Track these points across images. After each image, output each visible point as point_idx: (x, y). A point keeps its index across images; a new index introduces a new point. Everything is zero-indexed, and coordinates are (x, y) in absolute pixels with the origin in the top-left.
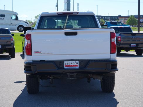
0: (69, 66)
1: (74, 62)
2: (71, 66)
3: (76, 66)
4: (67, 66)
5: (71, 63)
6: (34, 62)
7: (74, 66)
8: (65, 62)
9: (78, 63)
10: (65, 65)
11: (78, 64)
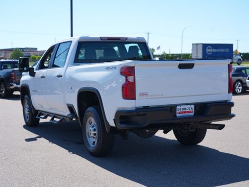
0: (182, 113)
1: (188, 106)
2: (185, 112)
3: (191, 112)
4: (180, 113)
5: (185, 109)
6: (137, 109)
7: (188, 112)
8: (178, 107)
9: (193, 108)
10: (177, 111)
11: (193, 110)
